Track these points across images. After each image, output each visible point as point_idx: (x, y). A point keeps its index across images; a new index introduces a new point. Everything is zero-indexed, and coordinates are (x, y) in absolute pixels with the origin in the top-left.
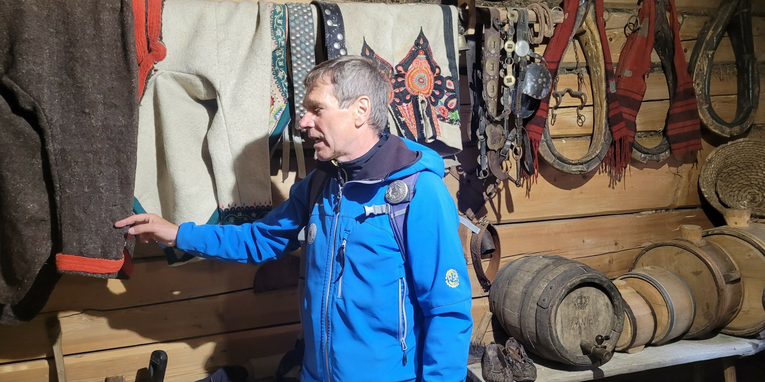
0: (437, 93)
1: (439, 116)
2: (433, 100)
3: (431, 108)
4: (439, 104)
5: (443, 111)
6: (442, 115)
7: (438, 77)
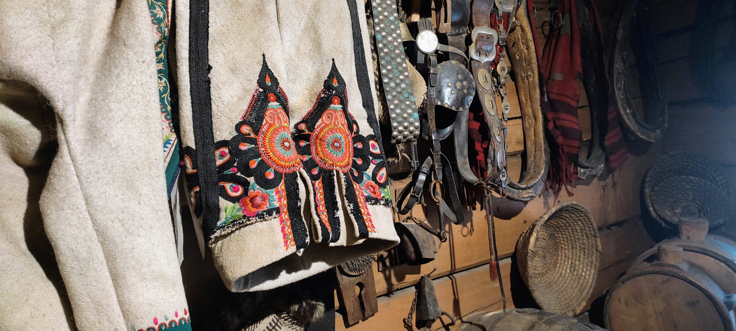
0: (359, 162)
1: (368, 199)
2: (356, 174)
3: (355, 187)
4: (365, 178)
5: (372, 190)
6: (372, 195)
7: (358, 138)
